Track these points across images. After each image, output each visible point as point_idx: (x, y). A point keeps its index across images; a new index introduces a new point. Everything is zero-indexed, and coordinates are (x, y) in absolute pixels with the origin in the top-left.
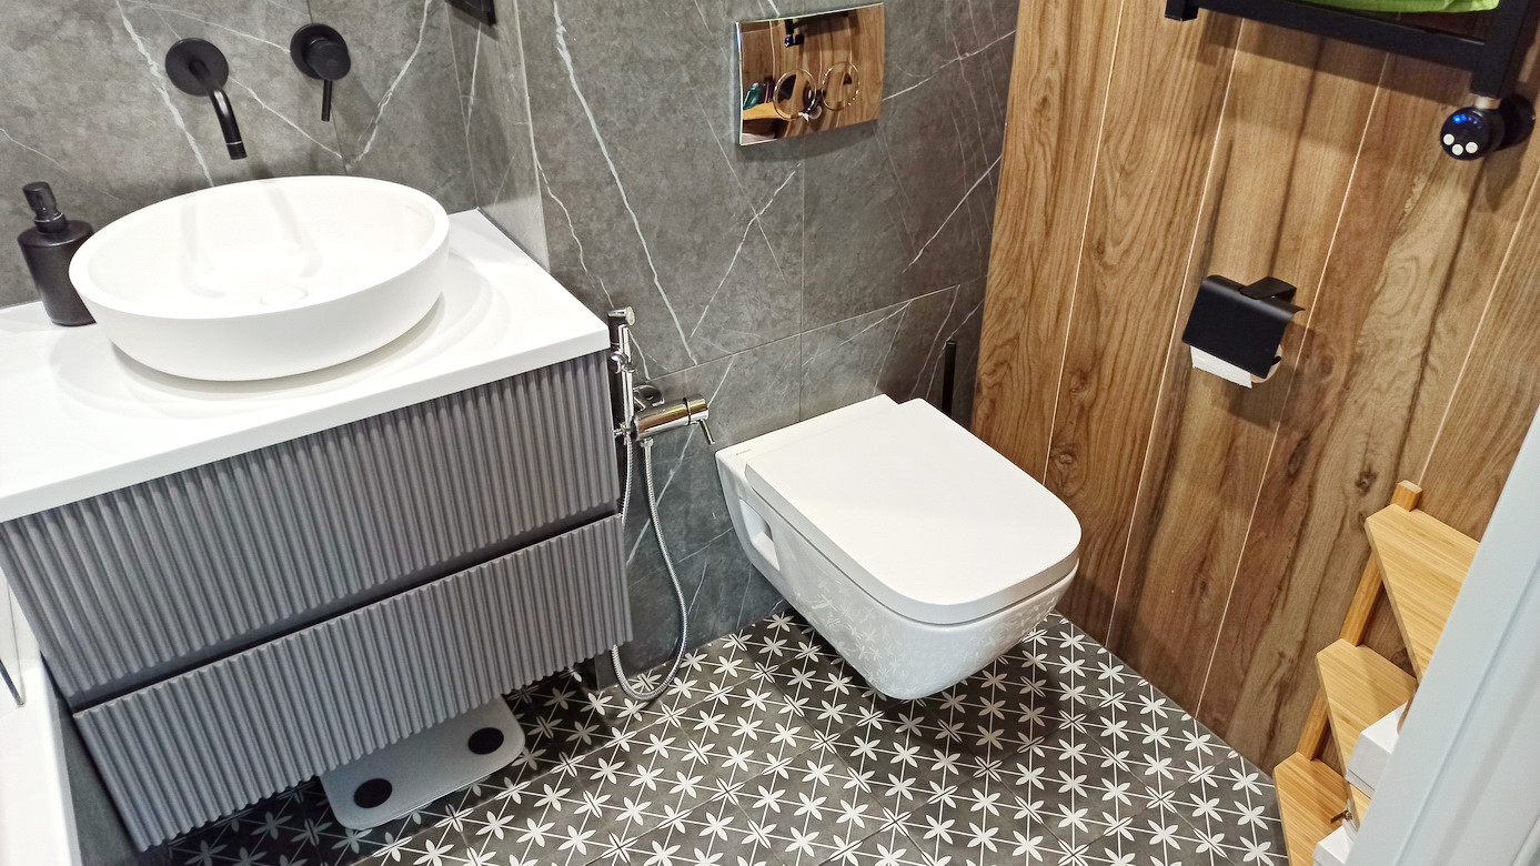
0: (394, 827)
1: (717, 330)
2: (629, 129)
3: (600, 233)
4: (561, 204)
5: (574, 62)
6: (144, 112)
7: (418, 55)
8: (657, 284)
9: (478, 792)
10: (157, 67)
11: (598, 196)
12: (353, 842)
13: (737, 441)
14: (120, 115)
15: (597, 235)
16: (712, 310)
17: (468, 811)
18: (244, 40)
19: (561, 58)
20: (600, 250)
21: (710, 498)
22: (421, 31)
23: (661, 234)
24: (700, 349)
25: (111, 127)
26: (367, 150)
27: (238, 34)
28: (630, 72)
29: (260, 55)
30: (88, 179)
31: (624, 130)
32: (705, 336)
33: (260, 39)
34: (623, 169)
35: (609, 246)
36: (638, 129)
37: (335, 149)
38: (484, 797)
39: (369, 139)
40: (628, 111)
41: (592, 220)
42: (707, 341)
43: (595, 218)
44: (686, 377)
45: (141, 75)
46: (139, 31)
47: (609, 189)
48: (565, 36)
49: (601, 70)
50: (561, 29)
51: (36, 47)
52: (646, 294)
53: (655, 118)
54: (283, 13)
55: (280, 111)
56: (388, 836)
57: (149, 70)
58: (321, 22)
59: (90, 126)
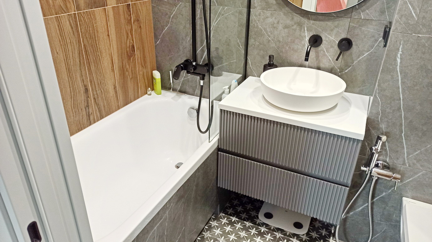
0: (267, 226)
1: (420, 160)
2: (412, 87)
3: (389, 113)
4: (379, 100)
5: (401, 63)
6: (301, 48)
7: (371, 52)
8: (403, 136)
9: (288, 234)
10: (307, 39)
11: (393, 102)
12: (258, 221)
13: (413, 198)
14: (296, 47)
15: (387, 113)
16: (421, 153)
17: (282, 236)
18: (329, 38)
19: (397, 60)
20: (387, 118)
21: (395, 210)
22: (375, 46)
23: (411, 122)
24: (411, 162)
25: (293, 49)
26: (346, 71)
27: (328, 36)
28: (420, 71)
29: (331, 41)
30: (284, 58)
31: (410, 87)
32: (415, 159)
33: (332, 38)
34: (405, 98)
35: (390, 117)
36: (416, 88)
37: (338, 68)
38: (288, 236)
39: (348, 69)
40: (414, 82)
41: (388, 108)
42: (415, 161)
43: (389, 108)
44: (402, 168)
45: (304, 40)
46: (307, 30)
47: (397, 101)
48: (401, 55)
49: (409, 67)
50: (400, 53)
51: (287, 29)
52: (398, 137)
53: (424, 87)
54: (341, 33)
55: (329, 56)
56: (264, 226)
57: (305, 39)
58: (349, 38)
59: (290, 48)
